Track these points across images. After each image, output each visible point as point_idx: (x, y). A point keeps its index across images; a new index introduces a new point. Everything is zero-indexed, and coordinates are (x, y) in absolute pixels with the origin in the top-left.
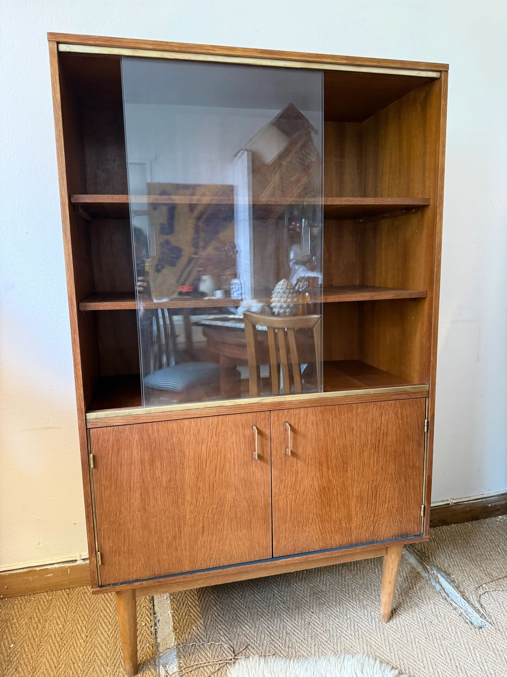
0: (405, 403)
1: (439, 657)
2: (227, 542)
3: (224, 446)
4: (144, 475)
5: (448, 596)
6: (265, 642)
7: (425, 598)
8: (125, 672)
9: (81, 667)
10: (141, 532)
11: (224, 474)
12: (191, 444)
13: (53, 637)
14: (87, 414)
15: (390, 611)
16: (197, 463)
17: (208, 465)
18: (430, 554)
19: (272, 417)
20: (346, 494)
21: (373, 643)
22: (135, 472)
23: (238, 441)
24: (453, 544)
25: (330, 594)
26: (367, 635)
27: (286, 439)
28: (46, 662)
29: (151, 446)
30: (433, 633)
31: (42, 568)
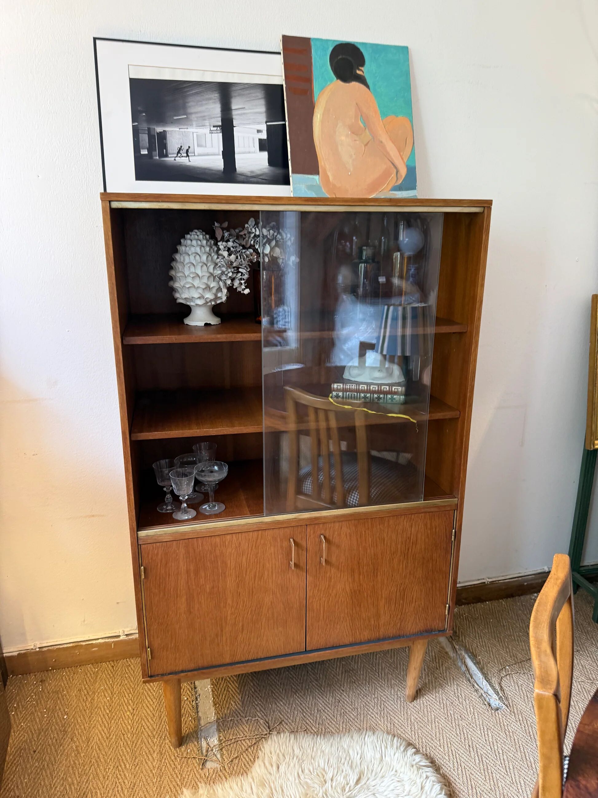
0: (434, 515)
1: (455, 736)
2: (265, 638)
3: (263, 556)
4: (189, 584)
5: (472, 678)
6: (298, 718)
7: (450, 679)
8: (170, 744)
9: (130, 738)
10: (186, 631)
11: (262, 580)
12: (232, 556)
13: (102, 709)
14: (139, 533)
15: (415, 691)
16: (238, 572)
17: (248, 573)
18: (460, 633)
19: (308, 530)
20: (376, 596)
21: (396, 722)
22: (181, 581)
23: (276, 552)
24: (485, 623)
25: (360, 672)
26: (391, 713)
27: (321, 550)
28: (99, 733)
29: (196, 558)
30: (452, 713)
31: (87, 643)
